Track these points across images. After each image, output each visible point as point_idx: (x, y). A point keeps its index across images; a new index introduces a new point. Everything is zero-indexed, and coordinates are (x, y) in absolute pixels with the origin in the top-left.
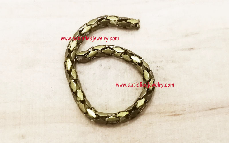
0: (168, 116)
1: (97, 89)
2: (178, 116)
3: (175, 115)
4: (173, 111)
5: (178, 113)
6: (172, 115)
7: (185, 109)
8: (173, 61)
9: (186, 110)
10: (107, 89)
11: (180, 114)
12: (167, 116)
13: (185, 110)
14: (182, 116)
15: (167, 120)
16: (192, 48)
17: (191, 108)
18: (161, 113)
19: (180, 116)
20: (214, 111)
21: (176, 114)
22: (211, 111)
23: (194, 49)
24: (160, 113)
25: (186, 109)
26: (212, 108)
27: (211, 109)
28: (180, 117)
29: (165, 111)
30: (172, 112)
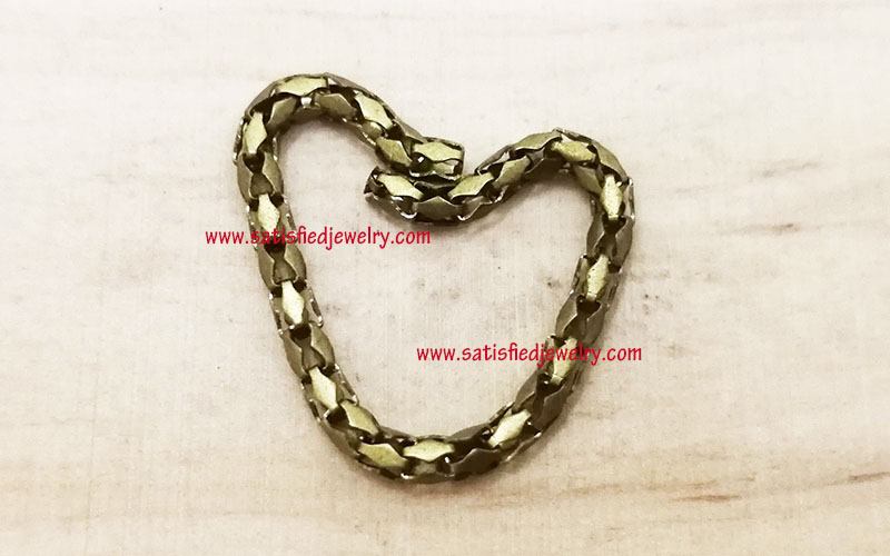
0: (684, 499)
1: (404, 379)
2: (726, 503)
3: (711, 498)
4: (705, 480)
5: (723, 492)
6: (699, 498)
7: (751, 476)
8: (709, 276)
9: (757, 477)
10: (440, 382)
11: (732, 493)
12: (678, 500)
13: (752, 480)
14: (741, 503)
15: (679, 516)
16: (790, 226)
17: (776, 472)
18: (655, 489)
19: (733, 503)
20: (865, 485)
21: (713, 494)
22: (856, 487)
23: (797, 230)
24: (653, 488)
25: (755, 474)
26: (857, 474)
27: (856, 478)
28: (730, 506)
29: (670, 478)
30: (698, 486)
